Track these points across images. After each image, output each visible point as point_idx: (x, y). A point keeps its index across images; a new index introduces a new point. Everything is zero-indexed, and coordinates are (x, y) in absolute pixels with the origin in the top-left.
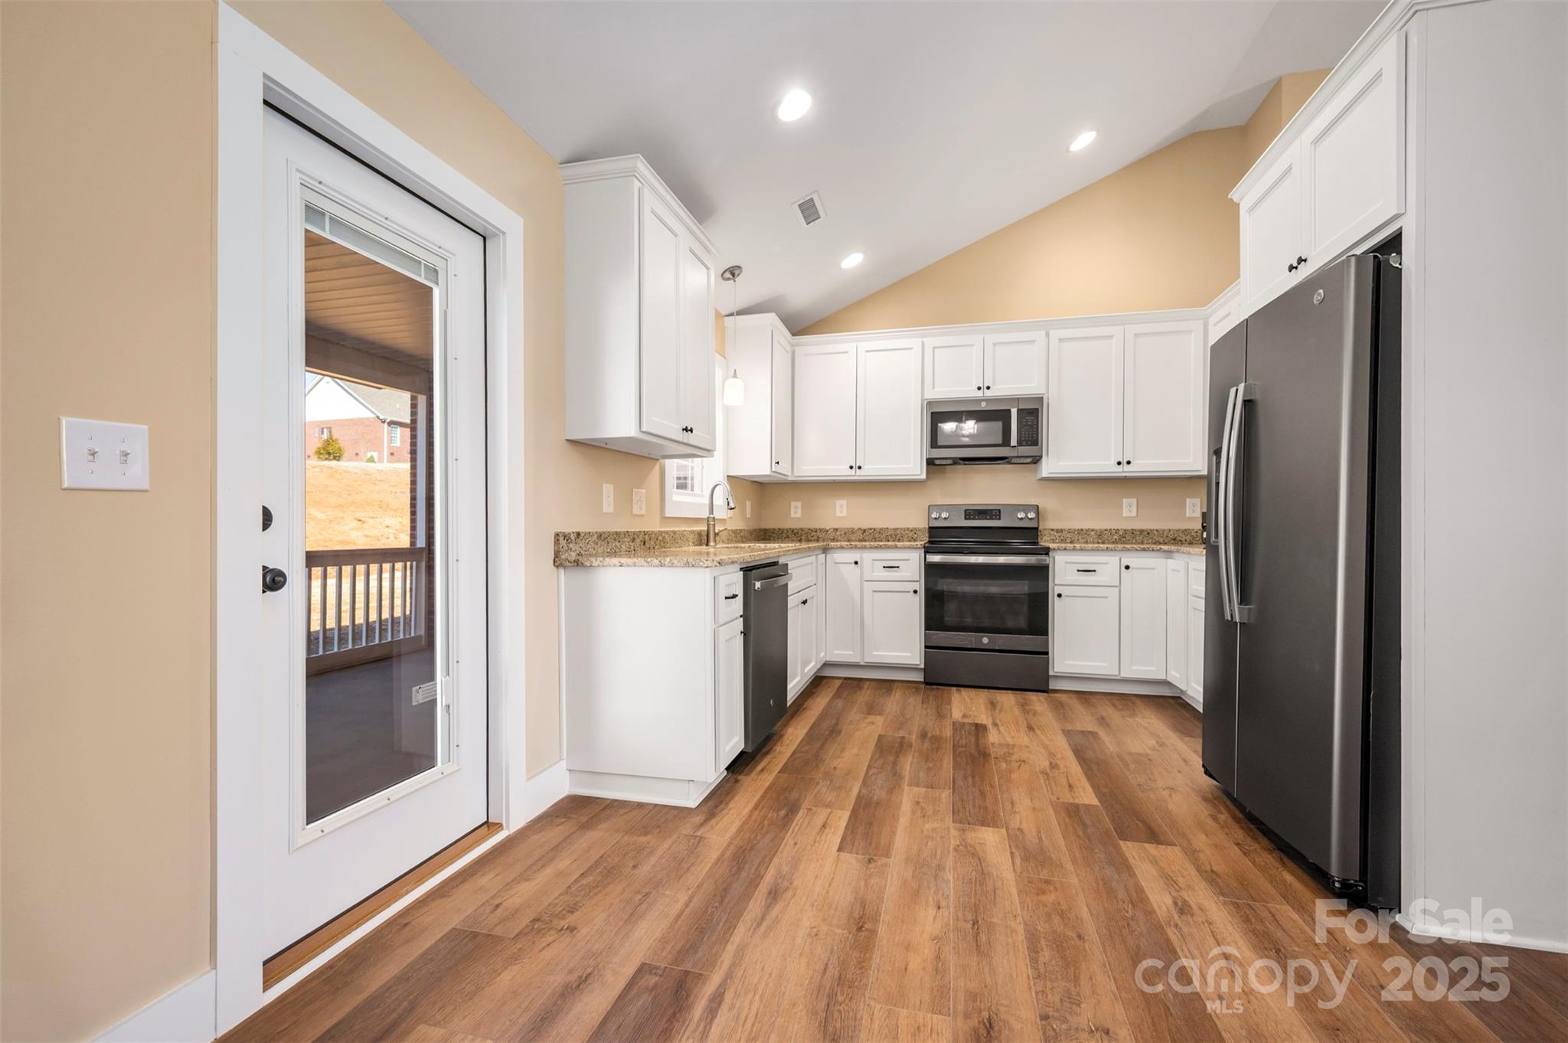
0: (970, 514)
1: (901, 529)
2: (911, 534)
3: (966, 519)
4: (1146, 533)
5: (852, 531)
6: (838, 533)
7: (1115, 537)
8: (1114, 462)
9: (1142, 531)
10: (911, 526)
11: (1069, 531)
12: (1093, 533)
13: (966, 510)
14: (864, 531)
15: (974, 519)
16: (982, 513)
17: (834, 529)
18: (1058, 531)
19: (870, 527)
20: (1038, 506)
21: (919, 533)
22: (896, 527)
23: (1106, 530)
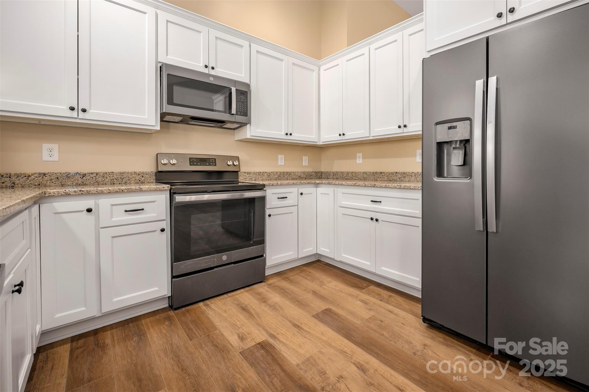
0: (194, 161)
1: (128, 173)
2: (138, 178)
3: (190, 165)
4: (289, 174)
5: (68, 176)
6: (46, 178)
7: (276, 176)
8: (283, 133)
9: (287, 173)
10: (138, 170)
11: (254, 173)
12: (266, 174)
13: (190, 158)
14: (84, 175)
15: (197, 165)
16: (203, 161)
17: (40, 174)
18: (248, 173)
19: (90, 172)
20: (238, 157)
21: (147, 176)
22: (123, 171)
23: (272, 172)
